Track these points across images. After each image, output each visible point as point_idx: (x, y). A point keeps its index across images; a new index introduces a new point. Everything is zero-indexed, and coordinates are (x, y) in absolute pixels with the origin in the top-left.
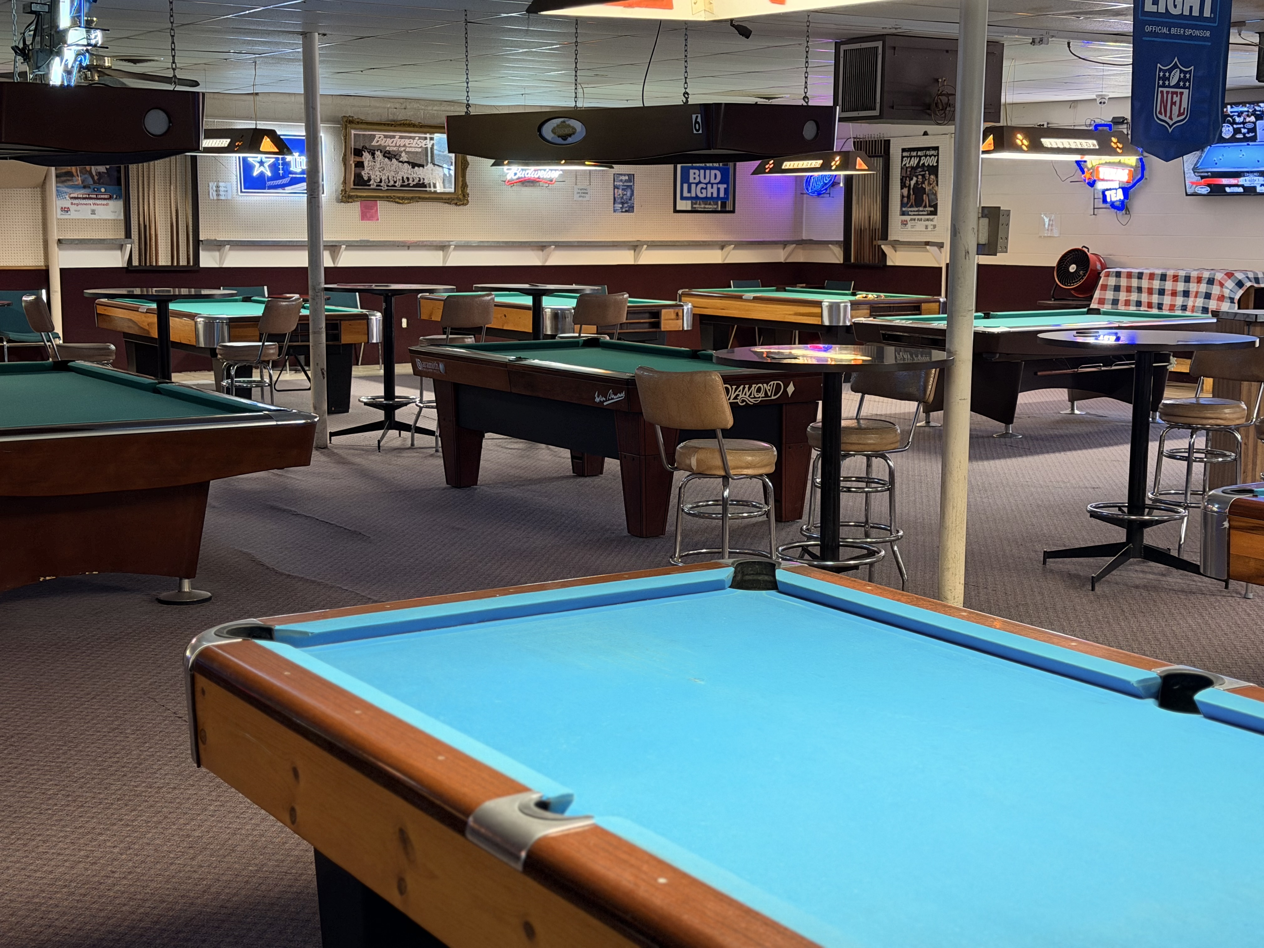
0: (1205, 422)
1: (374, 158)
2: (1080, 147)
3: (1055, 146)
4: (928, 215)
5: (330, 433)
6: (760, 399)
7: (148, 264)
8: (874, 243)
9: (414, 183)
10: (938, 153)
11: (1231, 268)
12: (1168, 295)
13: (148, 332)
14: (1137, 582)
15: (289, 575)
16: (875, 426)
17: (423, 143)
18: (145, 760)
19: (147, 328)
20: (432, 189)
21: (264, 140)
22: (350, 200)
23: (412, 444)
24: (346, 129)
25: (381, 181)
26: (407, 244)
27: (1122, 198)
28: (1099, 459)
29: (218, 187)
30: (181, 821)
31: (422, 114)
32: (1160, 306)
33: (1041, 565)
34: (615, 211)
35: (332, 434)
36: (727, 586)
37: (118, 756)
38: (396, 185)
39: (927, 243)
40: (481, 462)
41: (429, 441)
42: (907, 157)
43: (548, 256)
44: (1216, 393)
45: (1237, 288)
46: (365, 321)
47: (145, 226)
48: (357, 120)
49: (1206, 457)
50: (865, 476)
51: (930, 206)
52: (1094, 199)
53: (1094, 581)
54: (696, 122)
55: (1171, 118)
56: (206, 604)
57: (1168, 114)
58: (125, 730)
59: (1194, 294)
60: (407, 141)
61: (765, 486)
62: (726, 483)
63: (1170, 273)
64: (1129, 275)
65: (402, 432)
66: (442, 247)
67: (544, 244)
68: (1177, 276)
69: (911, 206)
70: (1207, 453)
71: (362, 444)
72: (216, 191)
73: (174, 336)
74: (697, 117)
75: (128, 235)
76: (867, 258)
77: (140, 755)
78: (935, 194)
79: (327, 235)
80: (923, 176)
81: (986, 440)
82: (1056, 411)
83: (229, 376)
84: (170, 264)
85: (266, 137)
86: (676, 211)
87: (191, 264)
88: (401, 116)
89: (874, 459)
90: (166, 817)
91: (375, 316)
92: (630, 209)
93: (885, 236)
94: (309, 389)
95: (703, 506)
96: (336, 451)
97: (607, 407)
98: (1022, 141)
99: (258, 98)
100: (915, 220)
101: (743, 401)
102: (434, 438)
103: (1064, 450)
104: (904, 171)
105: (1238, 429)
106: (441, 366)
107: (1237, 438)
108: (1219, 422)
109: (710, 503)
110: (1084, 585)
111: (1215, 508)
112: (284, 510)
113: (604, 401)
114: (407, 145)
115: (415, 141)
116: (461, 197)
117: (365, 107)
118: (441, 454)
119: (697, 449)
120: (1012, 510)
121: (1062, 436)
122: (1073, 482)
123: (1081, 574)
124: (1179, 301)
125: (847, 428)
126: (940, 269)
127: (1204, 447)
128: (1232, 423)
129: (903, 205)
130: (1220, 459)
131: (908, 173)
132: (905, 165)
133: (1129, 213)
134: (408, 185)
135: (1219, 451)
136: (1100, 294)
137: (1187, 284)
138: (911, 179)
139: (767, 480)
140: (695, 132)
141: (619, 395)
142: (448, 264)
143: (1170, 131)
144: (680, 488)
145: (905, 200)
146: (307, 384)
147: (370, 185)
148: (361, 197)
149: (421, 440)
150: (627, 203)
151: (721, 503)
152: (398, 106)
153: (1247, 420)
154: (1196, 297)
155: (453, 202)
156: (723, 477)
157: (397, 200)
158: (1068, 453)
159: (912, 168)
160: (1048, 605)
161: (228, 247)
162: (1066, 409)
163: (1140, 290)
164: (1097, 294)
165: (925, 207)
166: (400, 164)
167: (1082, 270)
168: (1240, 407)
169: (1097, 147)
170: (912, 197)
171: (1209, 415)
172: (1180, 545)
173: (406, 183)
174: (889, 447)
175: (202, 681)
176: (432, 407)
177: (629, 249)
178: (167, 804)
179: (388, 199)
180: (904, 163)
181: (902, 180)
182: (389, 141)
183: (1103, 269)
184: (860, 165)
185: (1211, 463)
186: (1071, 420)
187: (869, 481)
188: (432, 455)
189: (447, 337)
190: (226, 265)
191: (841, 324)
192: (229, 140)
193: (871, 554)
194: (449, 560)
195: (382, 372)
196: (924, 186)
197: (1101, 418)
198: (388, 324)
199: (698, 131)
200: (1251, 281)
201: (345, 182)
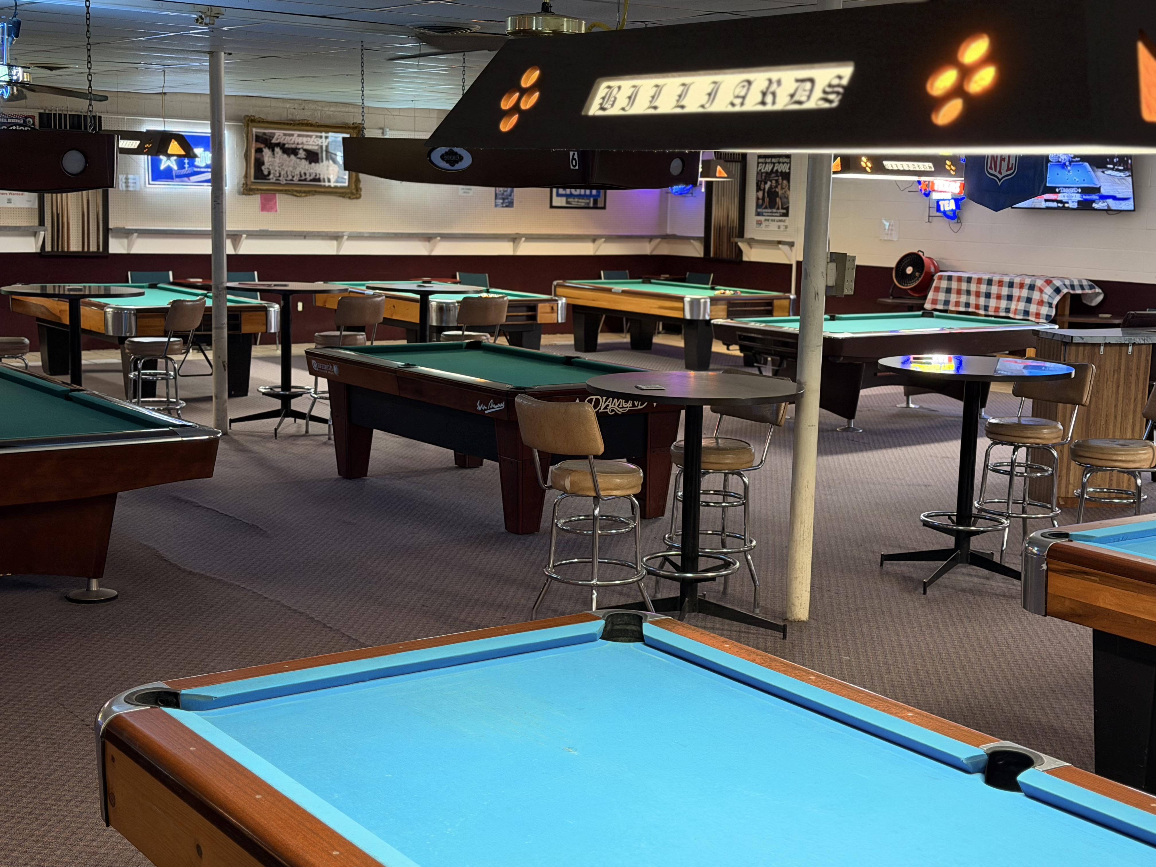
0: (1026, 440)
1: (274, 154)
2: (917, 169)
3: (895, 168)
4: (781, 216)
5: (230, 420)
6: (628, 409)
7: (60, 250)
8: (732, 240)
9: (312, 178)
10: (790, 161)
11: (1050, 274)
12: (993, 298)
13: (60, 319)
14: (964, 585)
15: (191, 572)
16: (731, 446)
17: (319, 141)
18: (55, 771)
19: (58, 314)
20: (327, 184)
21: (172, 143)
22: (251, 193)
23: (307, 431)
24: (248, 126)
25: (280, 176)
26: (304, 234)
27: (954, 208)
28: (931, 456)
29: (127, 179)
30: (88, 837)
31: (319, 113)
32: (986, 308)
33: (878, 566)
34: (496, 206)
35: (232, 421)
36: (598, 637)
37: (29, 766)
38: (294, 179)
39: (780, 242)
40: (372, 451)
41: (323, 428)
42: (763, 163)
43: (434, 246)
44: (1035, 413)
45: (1055, 294)
46: (263, 313)
47: (58, 215)
48: (259, 119)
49: (1026, 472)
50: (722, 489)
51: (783, 208)
52: (929, 207)
53: (925, 586)
54: (573, 159)
55: (1000, 172)
56: (114, 602)
57: (998, 169)
58: (37, 738)
59: (1017, 298)
60: (305, 140)
61: (633, 505)
62: (596, 503)
63: (996, 278)
64: (960, 279)
65: (297, 420)
66: (336, 237)
67: (430, 236)
68: (1002, 281)
69: (766, 208)
70: (1027, 466)
71: (260, 430)
72: (126, 183)
73: (85, 324)
74: (574, 154)
75: (42, 222)
76: (725, 254)
77: (50, 765)
78: (787, 198)
79: (230, 225)
80: (777, 181)
81: (830, 433)
82: (893, 404)
83: (136, 369)
84: (80, 249)
85: (173, 140)
86: (552, 207)
87: (101, 250)
88: (299, 115)
89: (730, 475)
90: (74, 833)
91: (273, 307)
92: (510, 205)
93: (741, 234)
94: (211, 374)
95: (575, 520)
96: (236, 437)
97: (489, 415)
98: (866, 163)
99: (166, 97)
100: (768, 220)
101: (612, 411)
102: (327, 425)
103: (900, 446)
104: (759, 176)
105: (1054, 446)
106: (335, 368)
107: (1053, 455)
108: (1038, 441)
109: (582, 518)
110: (916, 589)
111: (1035, 550)
112: (186, 502)
113: (485, 410)
114: (305, 142)
115: (312, 139)
116: (354, 191)
117: (266, 107)
118: (333, 442)
119: (570, 471)
120: (853, 508)
121: (898, 431)
122: (908, 479)
123: (914, 576)
124: (1003, 304)
125: (707, 448)
126: (791, 266)
127: (1024, 461)
128: (1050, 443)
129: (758, 206)
130: (1039, 474)
131: (763, 177)
132: (760, 170)
133: (961, 222)
134: (305, 180)
135: (1037, 465)
136: (933, 295)
137: (1010, 289)
138: (766, 183)
139: (634, 499)
140: (572, 167)
141: (499, 405)
142: (342, 253)
143: (999, 184)
144: (555, 505)
145: (760, 202)
146: (209, 371)
147: (269, 179)
148: (261, 190)
149: (315, 427)
150: (507, 199)
151: (592, 518)
152: (296, 106)
153: (1063, 439)
154: (1018, 300)
155: (347, 196)
156: (594, 497)
157: (295, 193)
158: (904, 449)
159: (767, 173)
160: (885, 610)
161: (135, 235)
162: (902, 403)
163: (968, 292)
164: (931, 295)
165: (778, 209)
166: (298, 160)
167: (918, 271)
168: (1056, 427)
169: (933, 169)
170: (767, 200)
171: (1029, 435)
172: (1002, 551)
173: (303, 178)
174: (744, 466)
175: (112, 749)
176: (326, 398)
177: (509, 241)
178: (74, 819)
179: (286, 192)
180: (759, 168)
181: (757, 184)
182: (288, 138)
183: (936, 272)
184: (720, 172)
185: (1031, 478)
186: (906, 414)
187: (726, 494)
188: (325, 444)
189: (341, 333)
190: (133, 251)
191: (701, 318)
192: (138, 142)
193: (727, 565)
194: (340, 557)
195: (279, 352)
196: (777, 190)
197: (933, 412)
198: (285, 314)
199: (575, 166)
200: (1067, 288)
201: (246, 176)
